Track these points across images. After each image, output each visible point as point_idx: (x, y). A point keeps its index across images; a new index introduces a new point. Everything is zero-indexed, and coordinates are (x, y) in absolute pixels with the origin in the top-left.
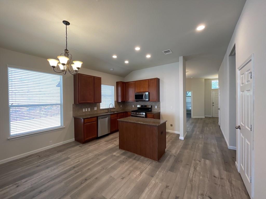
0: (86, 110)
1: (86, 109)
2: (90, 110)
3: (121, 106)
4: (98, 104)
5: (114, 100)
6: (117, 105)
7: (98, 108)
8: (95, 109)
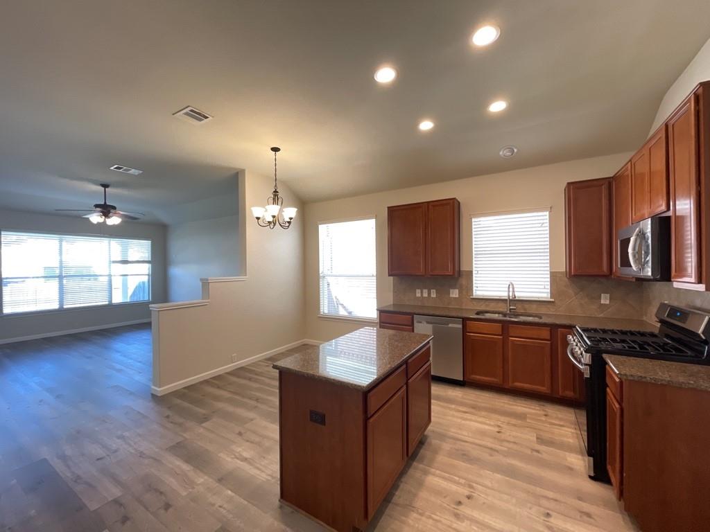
0: (425, 295)
1: (425, 290)
3: (606, 298)
4: (463, 281)
5: (548, 269)
6: (571, 291)
7: (464, 292)
8: (454, 296)
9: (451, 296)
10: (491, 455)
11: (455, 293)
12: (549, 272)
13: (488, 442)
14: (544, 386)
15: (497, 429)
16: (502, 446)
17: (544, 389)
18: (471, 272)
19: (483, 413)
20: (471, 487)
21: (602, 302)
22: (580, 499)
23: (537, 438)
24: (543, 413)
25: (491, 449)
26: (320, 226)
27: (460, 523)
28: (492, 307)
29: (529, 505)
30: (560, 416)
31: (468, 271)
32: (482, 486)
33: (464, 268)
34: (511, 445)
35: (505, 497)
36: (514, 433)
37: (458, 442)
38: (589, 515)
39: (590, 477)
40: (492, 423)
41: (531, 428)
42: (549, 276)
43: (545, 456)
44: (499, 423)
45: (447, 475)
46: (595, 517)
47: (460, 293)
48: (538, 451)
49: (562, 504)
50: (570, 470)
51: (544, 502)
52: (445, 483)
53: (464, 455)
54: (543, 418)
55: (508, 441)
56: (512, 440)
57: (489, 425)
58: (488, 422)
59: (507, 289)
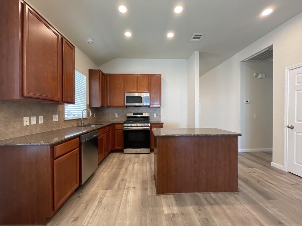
0: (34, 122)
2: (42, 122)
4: (60, 108)
9: (53, 120)
11: (56, 118)
12: (86, 105)
21: (94, 116)
47: (59, 117)
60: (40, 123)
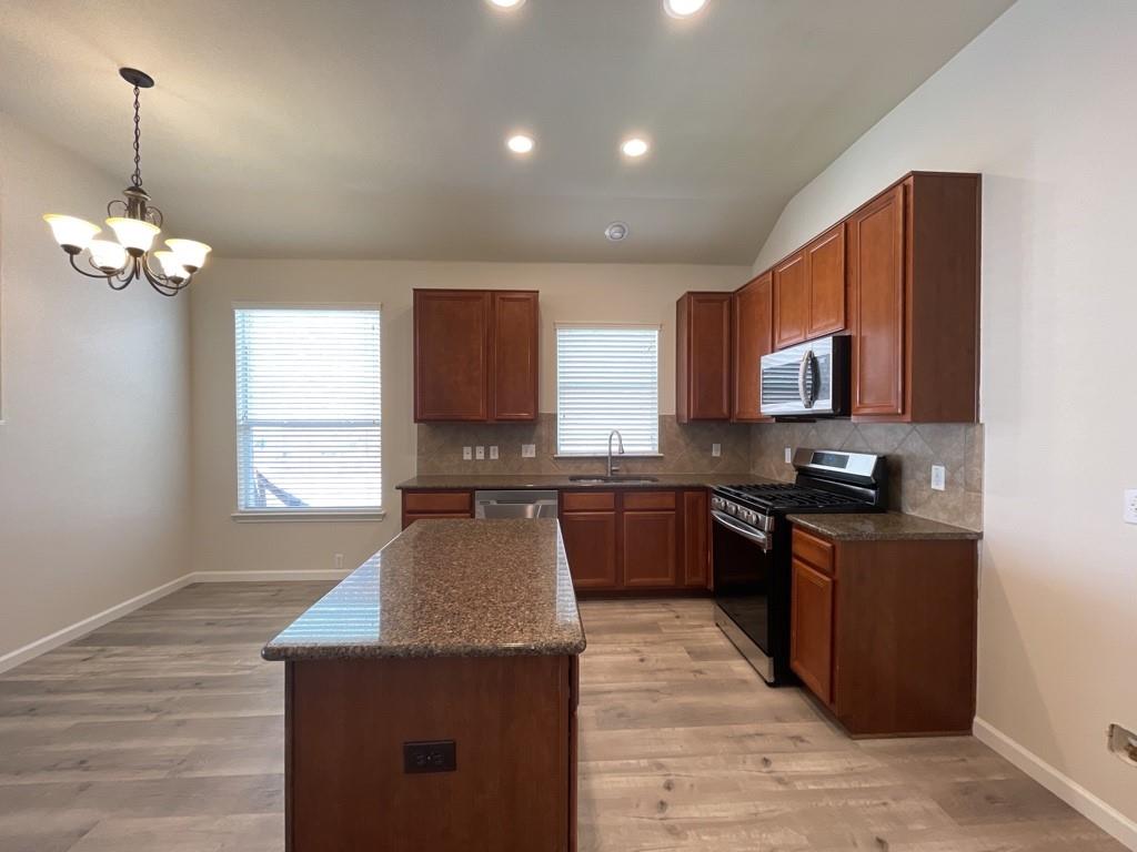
0: (480, 456)
1: (478, 448)
2: (496, 457)
3: (717, 450)
4: (543, 431)
5: (656, 412)
6: (681, 442)
7: (544, 449)
8: (528, 455)
9: (524, 455)
10: (655, 701)
11: (529, 451)
12: (657, 417)
13: (637, 681)
14: (667, 576)
15: (637, 657)
16: (657, 680)
17: (667, 580)
18: (554, 417)
19: (607, 637)
20: (660, 767)
21: (714, 454)
22: (779, 720)
23: (689, 653)
24: (672, 615)
25: (648, 690)
26: (238, 313)
27: (683, 843)
28: (584, 470)
29: (740, 757)
30: (692, 613)
31: (550, 414)
32: (673, 757)
33: (544, 409)
34: (667, 675)
35: (709, 759)
36: (660, 655)
37: (600, 697)
38: (799, 738)
39: (770, 685)
40: (627, 649)
41: (673, 640)
42: (657, 422)
43: (712, 675)
44: (634, 646)
45: (617, 763)
46: (807, 739)
47: (538, 450)
48: (700, 672)
49: (769, 737)
50: (743, 683)
51: (753, 744)
52: (624, 779)
53: (620, 715)
54: (678, 622)
55: (659, 670)
56: (664, 666)
57: (624, 653)
58: (619, 649)
59: (607, 442)
60: (492, 457)
